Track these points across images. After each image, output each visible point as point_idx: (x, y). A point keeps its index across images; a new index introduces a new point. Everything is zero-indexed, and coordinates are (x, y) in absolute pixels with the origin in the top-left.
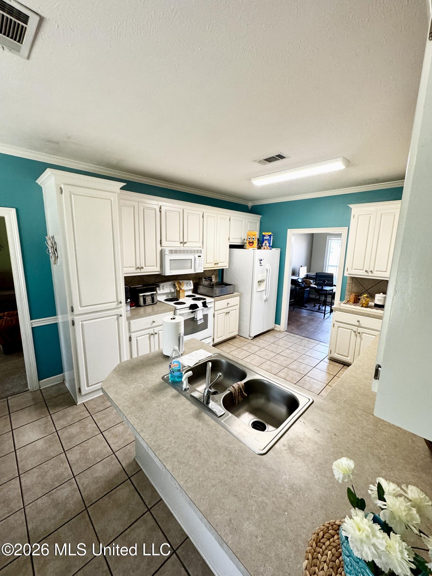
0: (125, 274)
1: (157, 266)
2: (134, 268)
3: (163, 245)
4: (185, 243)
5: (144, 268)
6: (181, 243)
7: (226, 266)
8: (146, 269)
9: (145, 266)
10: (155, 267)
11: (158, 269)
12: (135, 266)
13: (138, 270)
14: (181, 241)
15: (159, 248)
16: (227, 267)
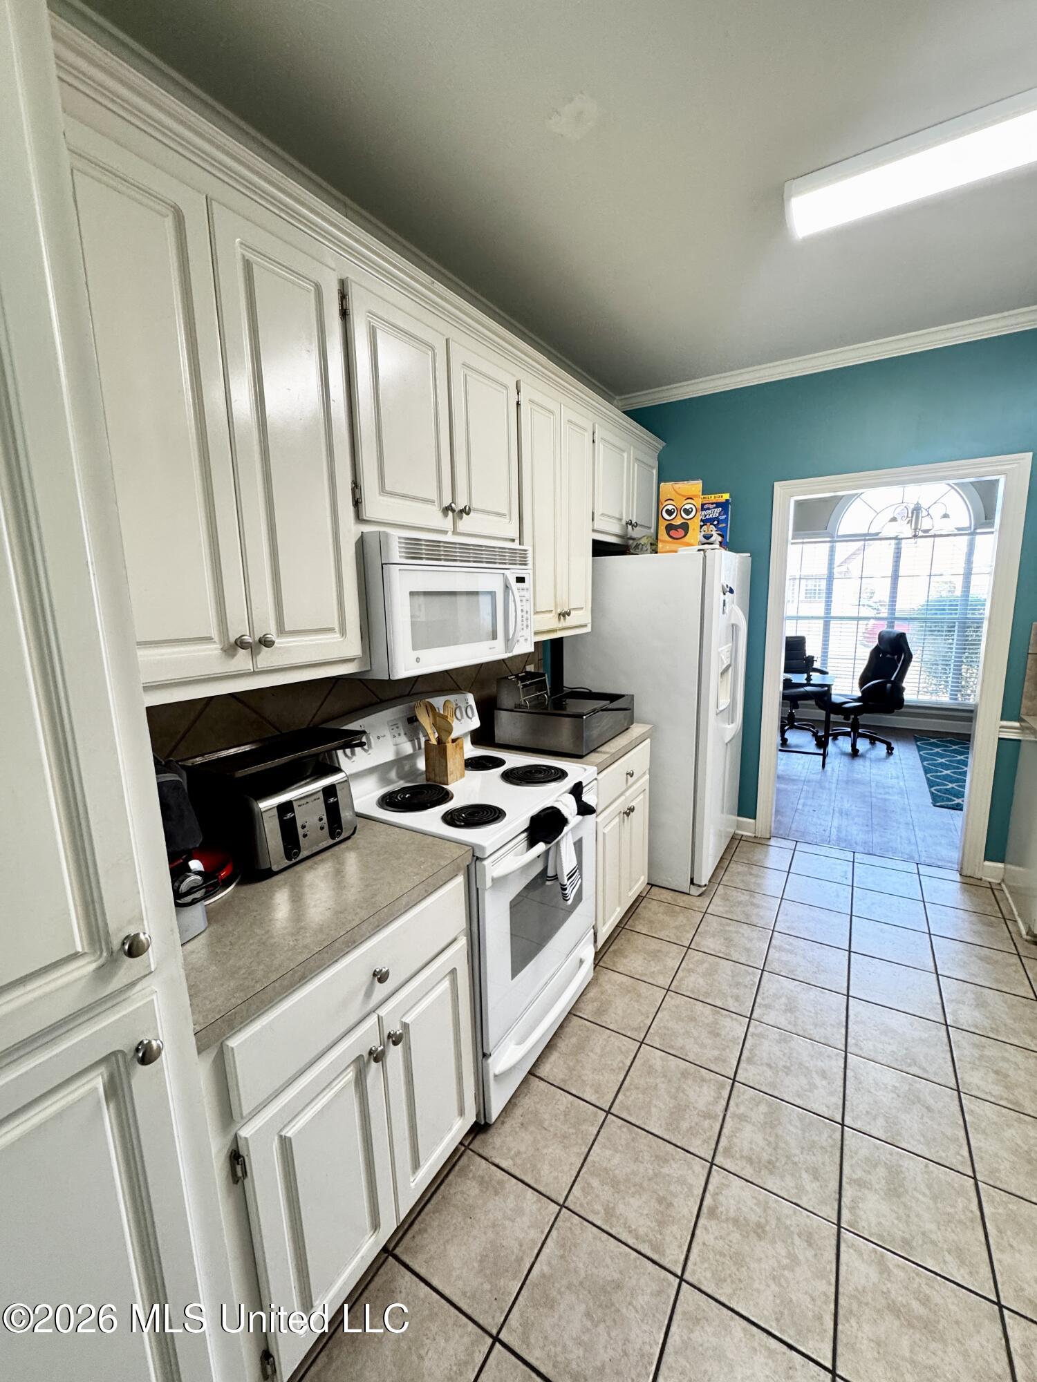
0: (148, 688)
1: (343, 632)
2: (214, 649)
3: (369, 511)
4: (465, 511)
5: (280, 642)
6: (447, 509)
7: (585, 626)
8: (287, 650)
9: (281, 631)
10: (336, 636)
11: (353, 646)
12: (214, 634)
13: (242, 660)
14: (446, 504)
15: (351, 531)
16: (588, 629)
